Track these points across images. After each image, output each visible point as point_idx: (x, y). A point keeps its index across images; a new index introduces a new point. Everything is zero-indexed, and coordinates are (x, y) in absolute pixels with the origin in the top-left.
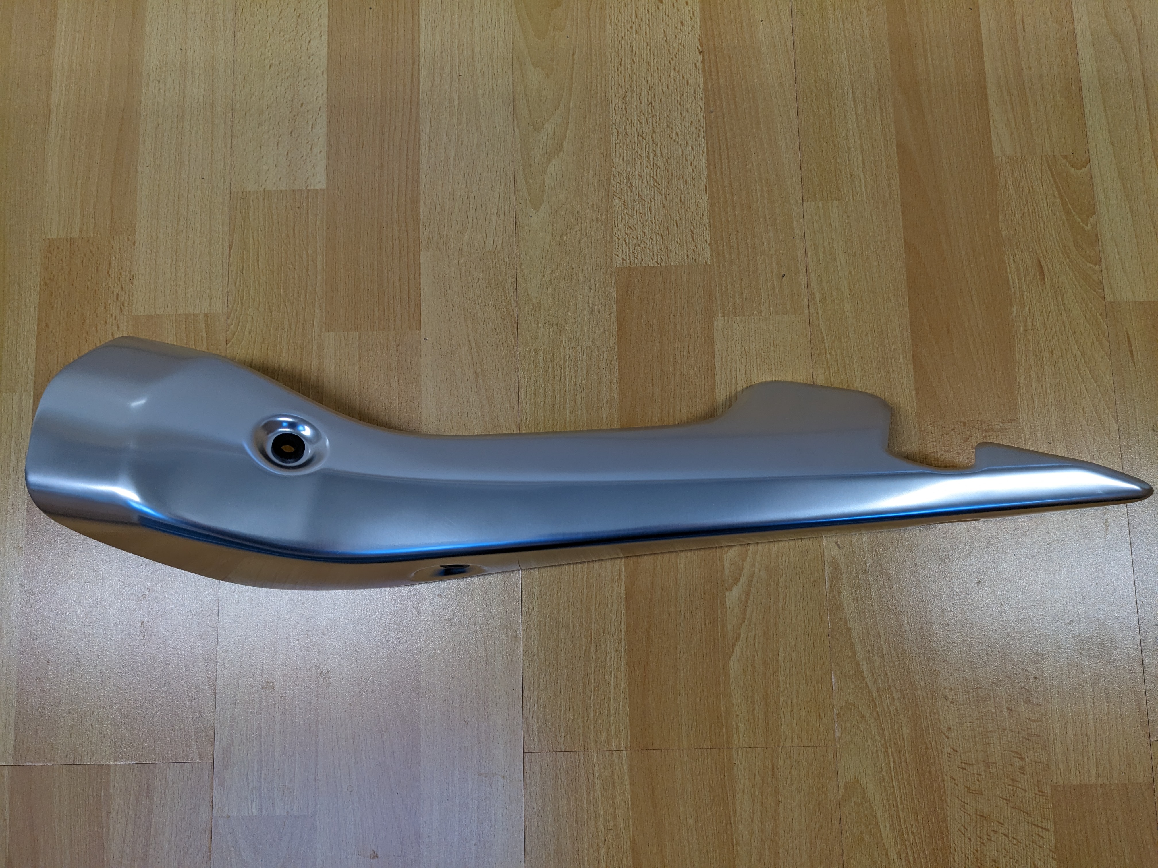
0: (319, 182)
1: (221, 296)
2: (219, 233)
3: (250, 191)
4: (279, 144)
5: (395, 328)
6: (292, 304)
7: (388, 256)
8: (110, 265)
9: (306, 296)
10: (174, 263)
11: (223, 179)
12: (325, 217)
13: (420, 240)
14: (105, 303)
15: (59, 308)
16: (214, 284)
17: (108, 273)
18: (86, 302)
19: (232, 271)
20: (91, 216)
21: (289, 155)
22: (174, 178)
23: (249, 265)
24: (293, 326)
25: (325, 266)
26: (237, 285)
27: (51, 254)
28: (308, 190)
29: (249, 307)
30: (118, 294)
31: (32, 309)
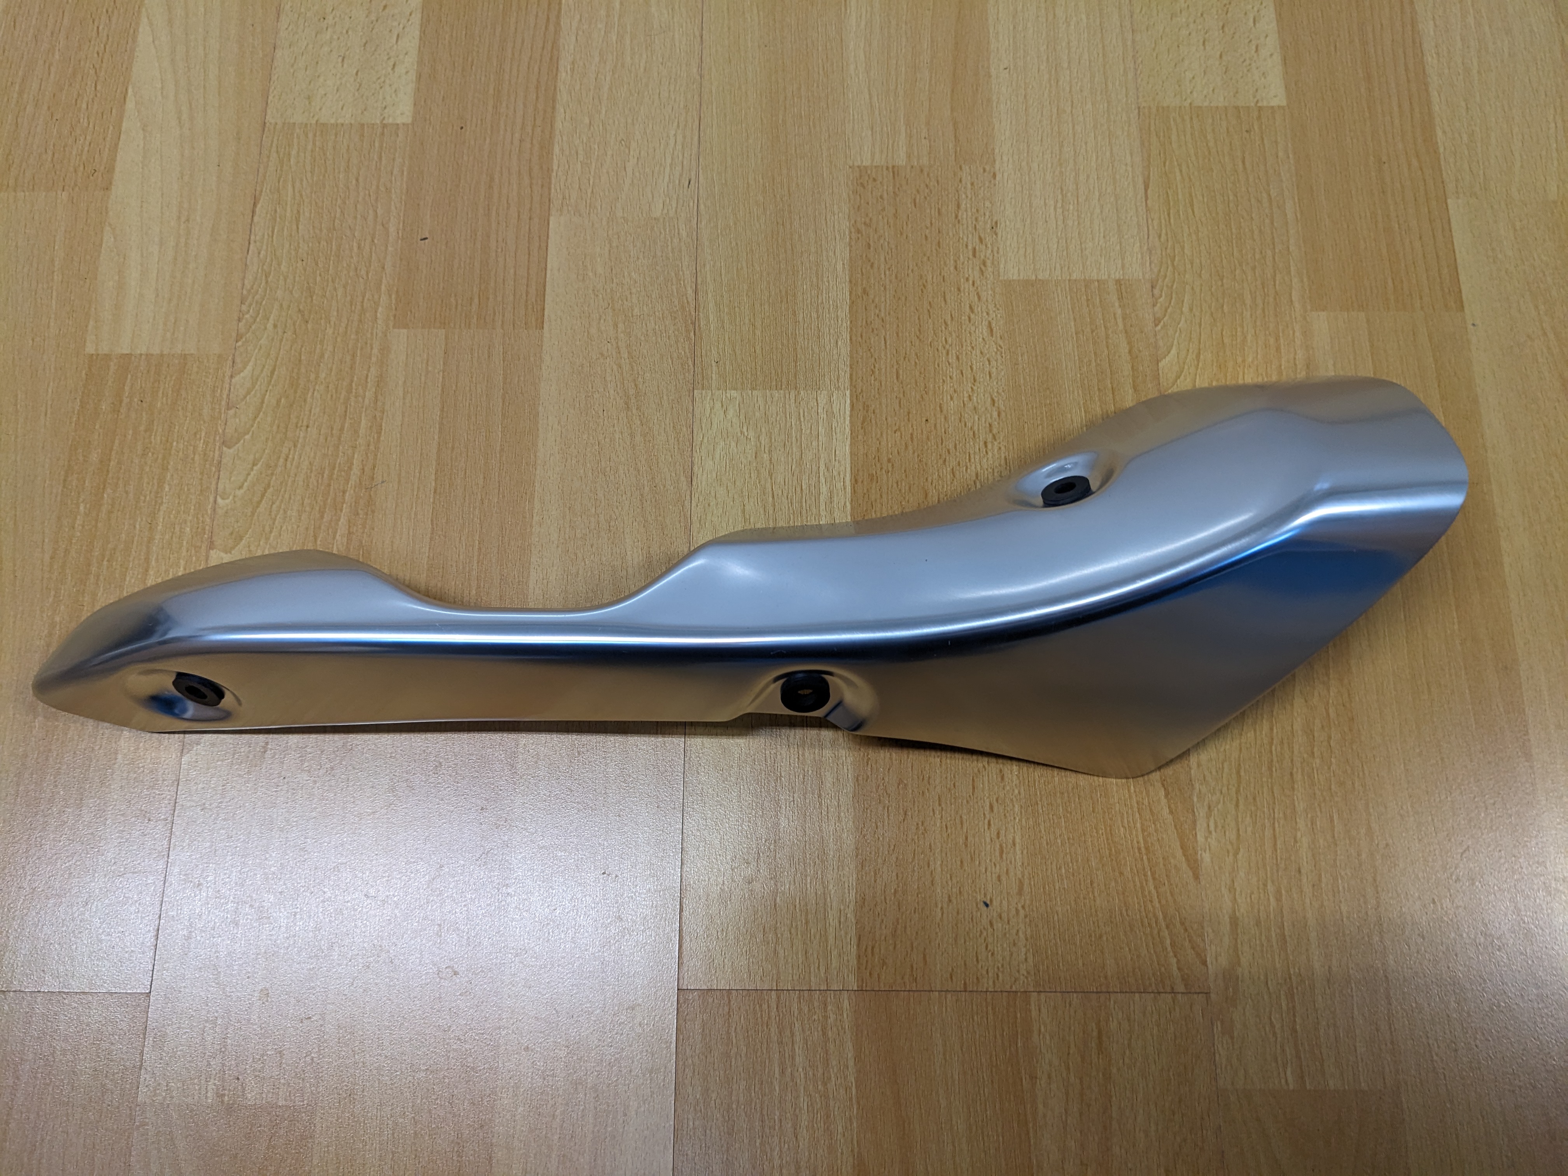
0: (1275, 97)
1: (1139, 256)
2: (1126, 165)
3: (1168, 107)
4: (1206, 43)
5: (1422, 308)
6: (1254, 269)
7: (1396, 203)
8: (959, 206)
9: (1274, 259)
10: (1059, 205)
11: (1124, 89)
12: (1290, 145)
13: (1443, 182)
14: (956, 261)
15: (882, 266)
16: (1126, 237)
17: (956, 217)
18: (925, 259)
19: (1152, 220)
20: (923, 136)
21: (1224, 58)
22: (1048, 85)
23: (1178, 211)
24: (1259, 301)
25: (1298, 215)
26: (1162, 239)
27: (864, 187)
28: (1260, 107)
29: (1185, 271)
30: (974, 250)
31: (839, 267)
